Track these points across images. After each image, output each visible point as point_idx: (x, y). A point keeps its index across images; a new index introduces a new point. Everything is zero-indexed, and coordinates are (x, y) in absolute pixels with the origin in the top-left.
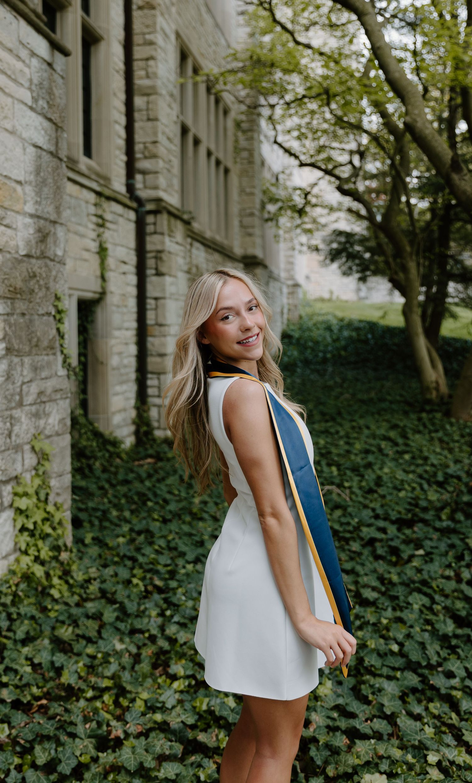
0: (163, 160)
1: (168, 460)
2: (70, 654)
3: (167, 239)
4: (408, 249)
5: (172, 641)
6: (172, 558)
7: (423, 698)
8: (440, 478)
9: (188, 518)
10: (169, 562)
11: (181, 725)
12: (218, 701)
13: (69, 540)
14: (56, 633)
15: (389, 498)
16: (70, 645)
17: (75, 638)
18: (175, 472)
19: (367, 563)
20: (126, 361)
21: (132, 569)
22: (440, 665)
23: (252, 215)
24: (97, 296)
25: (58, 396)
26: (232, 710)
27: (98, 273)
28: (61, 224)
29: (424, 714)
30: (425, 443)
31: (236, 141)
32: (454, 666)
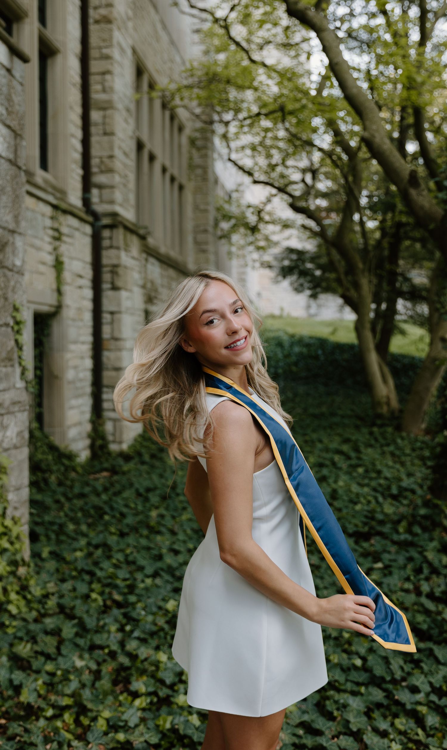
0: (120, 175)
1: (124, 473)
2: (28, 672)
3: (123, 254)
4: (360, 265)
5: (133, 657)
6: (131, 573)
7: (388, 713)
8: (394, 491)
9: (145, 532)
10: (128, 576)
11: (145, 744)
12: (182, 719)
13: (26, 554)
14: (14, 650)
15: (345, 511)
16: (29, 662)
17: (33, 655)
18: (131, 485)
19: (326, 577)
20: (81, 375)
21: (90, 583)
22: (404, 679)
23: (205, 231)
24: (53, 310)
25: (16, 408)
26: (197, 729)
27: (54, 286)
28: (20, 234)
29: (390, 730)
30: (377, 456)
31: (191, 158)
32: (419, 680)
